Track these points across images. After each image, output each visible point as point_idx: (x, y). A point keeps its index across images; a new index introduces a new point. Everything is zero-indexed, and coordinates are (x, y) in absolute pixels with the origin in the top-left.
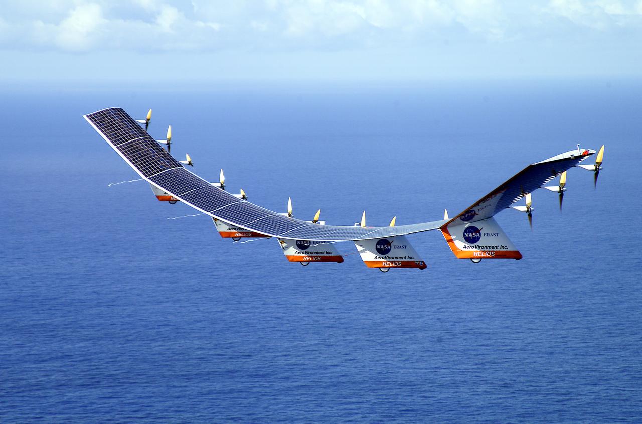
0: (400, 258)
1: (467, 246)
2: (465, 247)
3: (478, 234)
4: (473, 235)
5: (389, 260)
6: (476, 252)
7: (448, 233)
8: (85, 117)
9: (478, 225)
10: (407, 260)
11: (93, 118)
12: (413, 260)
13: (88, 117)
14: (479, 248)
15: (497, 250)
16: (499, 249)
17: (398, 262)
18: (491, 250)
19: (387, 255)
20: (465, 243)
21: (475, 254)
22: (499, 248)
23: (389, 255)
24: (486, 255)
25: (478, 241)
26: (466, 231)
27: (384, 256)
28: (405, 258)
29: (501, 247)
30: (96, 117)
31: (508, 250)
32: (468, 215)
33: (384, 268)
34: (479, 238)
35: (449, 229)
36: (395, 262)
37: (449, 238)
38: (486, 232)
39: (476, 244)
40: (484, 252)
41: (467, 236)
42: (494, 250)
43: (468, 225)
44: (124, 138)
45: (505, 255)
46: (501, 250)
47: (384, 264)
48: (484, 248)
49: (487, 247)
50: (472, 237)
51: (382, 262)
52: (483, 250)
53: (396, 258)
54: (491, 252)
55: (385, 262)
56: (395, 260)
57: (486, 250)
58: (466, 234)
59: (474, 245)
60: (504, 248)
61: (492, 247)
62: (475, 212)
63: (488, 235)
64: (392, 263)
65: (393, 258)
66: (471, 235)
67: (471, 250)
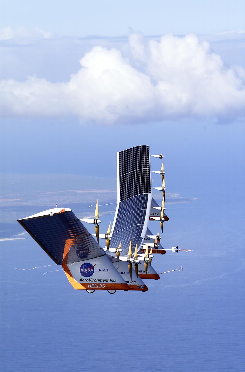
1: (83, 279)
2: (81, 280)
3: (92, 269)
4: (87, 270)
9: (92, 262)
14: (93, 281)
15: (107, 283)
16: (109, 282)
18: (102, 282)
20: (81, 276)
21: (89, 286)
22: (109, 281)
24: (98, 287)
25: (91, 275)
26: (82, 267)
29: (111, 280)
31: (117, 283)
34: (92, 273)
38: (98, 268)
39: (90, 277)
41: (83, 271)
42: (104, 282)
43: (83, 262)
45: (114, 287)
46: (111, 283)
49: (99, 280)
50: (87, 272)
52: (96, 282)
54: (102, 284)
57: (98, 282)
58: (82, 269)
59: (88, 278)
60: (113, 281)
61: (103, 280)
63: (100, 270)
66: (86, 270)
67: (86, 282)
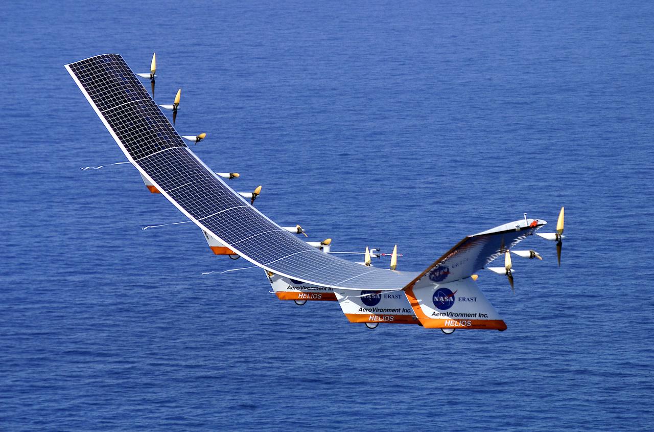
0: (393, 311)
1: (436, 312)
2: (434, 314)
3: (451, 298)
4: (444, 299)
5: (377, 313)
6: (448, 320)
7: (413, 295)
8: (67, 67)
9: (452, 287)
10: (401, 313)
11: (78, 69)
12: (409, 314)
13: (71, 66)
14: (452, 315)
15: (474, 318)
16: (477, 318)
17: (390, 316)
18: (467, 318)
19: (374, 307)
20: (434, 309)
21: (446, 323)
22: (477, 316)
23: (378, 306)
24: (460, 325)
25: (450, 307)
26: (436, 294)
27: (371, 307)
28: (399, 310)
29: (480, 315)
30: (82, 68)
31: (488, 319)
32: (439, 273)
33: (371, 322)
34: (452, 303)
35: (415, 292)
36: (385, 315)
37: (415, 302)
38: (462, 296)
39: (449, 310)
40: (458, 321)
41: (437, 300)
42: (470, 318)
43: (437, 286)
44: (114, 100)
45: (485, 325)
46: (480, 318)
47: (370, 318)
48: (458, 315)
49: (462, 315)
50: (443, 301)
51: (368, 316)
52: (457, 318)
53: (387, 310)
54: (467, 320)
55: (372, 315)
56: (386, 313)
57: (460, 318)
58: (435, 298)
59: (445, 311)
60: (484, 316)
61: (468, 315)
62: (448, 270)
63: (464, 299)
64: (382, 316)
65: (383, 310)
66: (442, 299)
67: (441, 317)
